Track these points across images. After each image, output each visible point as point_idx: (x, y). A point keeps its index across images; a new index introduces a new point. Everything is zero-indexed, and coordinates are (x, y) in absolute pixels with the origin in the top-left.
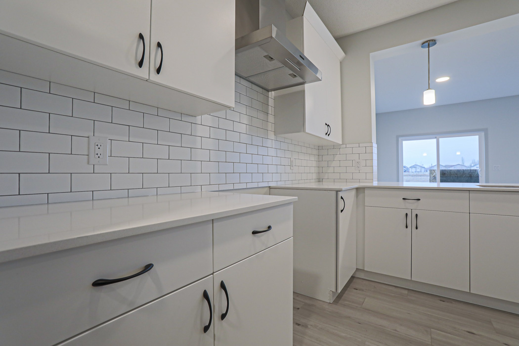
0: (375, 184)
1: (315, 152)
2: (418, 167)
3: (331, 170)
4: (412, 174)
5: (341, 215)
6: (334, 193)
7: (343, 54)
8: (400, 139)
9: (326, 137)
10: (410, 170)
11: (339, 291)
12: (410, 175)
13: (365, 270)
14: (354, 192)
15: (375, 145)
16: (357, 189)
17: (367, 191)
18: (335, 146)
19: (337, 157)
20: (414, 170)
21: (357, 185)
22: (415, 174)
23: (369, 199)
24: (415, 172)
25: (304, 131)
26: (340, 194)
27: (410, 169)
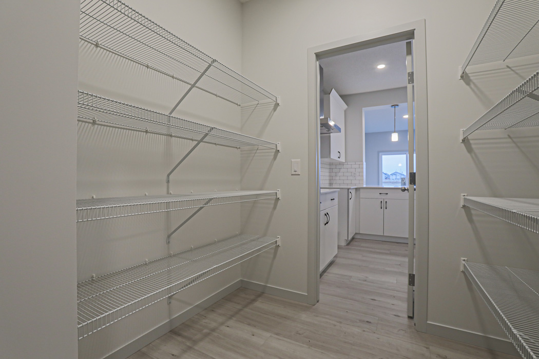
0: (365, 186)
1: (328, 167)
2: (398, 174)
3: (338, 178)
4: (392, 181)
5: (350, 201)
6: (347, 190)
7: (346, 106)
8: (380, 154)
9: (338, 159)
10: (391, 178)
11: (349, 239)
12: (390, 182)
13: (361, 233)
14: (354, 190)
15: (364, 163)
16: (356, 189)
17: (361, 190)
18: (341, 164)
19: (342, 170)
20: (394, 177)
21: (356, 187)
22: (395, 181)
23: (363, 194)
24: (396, 179)
25: (330, 157)
26: (350, 190)
27: (391, 176)
